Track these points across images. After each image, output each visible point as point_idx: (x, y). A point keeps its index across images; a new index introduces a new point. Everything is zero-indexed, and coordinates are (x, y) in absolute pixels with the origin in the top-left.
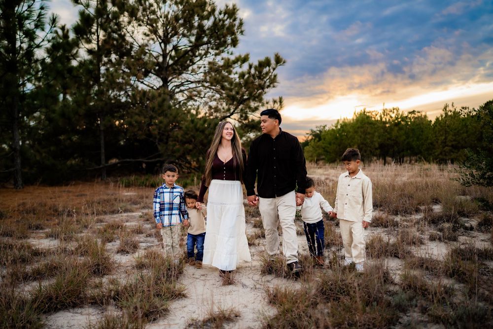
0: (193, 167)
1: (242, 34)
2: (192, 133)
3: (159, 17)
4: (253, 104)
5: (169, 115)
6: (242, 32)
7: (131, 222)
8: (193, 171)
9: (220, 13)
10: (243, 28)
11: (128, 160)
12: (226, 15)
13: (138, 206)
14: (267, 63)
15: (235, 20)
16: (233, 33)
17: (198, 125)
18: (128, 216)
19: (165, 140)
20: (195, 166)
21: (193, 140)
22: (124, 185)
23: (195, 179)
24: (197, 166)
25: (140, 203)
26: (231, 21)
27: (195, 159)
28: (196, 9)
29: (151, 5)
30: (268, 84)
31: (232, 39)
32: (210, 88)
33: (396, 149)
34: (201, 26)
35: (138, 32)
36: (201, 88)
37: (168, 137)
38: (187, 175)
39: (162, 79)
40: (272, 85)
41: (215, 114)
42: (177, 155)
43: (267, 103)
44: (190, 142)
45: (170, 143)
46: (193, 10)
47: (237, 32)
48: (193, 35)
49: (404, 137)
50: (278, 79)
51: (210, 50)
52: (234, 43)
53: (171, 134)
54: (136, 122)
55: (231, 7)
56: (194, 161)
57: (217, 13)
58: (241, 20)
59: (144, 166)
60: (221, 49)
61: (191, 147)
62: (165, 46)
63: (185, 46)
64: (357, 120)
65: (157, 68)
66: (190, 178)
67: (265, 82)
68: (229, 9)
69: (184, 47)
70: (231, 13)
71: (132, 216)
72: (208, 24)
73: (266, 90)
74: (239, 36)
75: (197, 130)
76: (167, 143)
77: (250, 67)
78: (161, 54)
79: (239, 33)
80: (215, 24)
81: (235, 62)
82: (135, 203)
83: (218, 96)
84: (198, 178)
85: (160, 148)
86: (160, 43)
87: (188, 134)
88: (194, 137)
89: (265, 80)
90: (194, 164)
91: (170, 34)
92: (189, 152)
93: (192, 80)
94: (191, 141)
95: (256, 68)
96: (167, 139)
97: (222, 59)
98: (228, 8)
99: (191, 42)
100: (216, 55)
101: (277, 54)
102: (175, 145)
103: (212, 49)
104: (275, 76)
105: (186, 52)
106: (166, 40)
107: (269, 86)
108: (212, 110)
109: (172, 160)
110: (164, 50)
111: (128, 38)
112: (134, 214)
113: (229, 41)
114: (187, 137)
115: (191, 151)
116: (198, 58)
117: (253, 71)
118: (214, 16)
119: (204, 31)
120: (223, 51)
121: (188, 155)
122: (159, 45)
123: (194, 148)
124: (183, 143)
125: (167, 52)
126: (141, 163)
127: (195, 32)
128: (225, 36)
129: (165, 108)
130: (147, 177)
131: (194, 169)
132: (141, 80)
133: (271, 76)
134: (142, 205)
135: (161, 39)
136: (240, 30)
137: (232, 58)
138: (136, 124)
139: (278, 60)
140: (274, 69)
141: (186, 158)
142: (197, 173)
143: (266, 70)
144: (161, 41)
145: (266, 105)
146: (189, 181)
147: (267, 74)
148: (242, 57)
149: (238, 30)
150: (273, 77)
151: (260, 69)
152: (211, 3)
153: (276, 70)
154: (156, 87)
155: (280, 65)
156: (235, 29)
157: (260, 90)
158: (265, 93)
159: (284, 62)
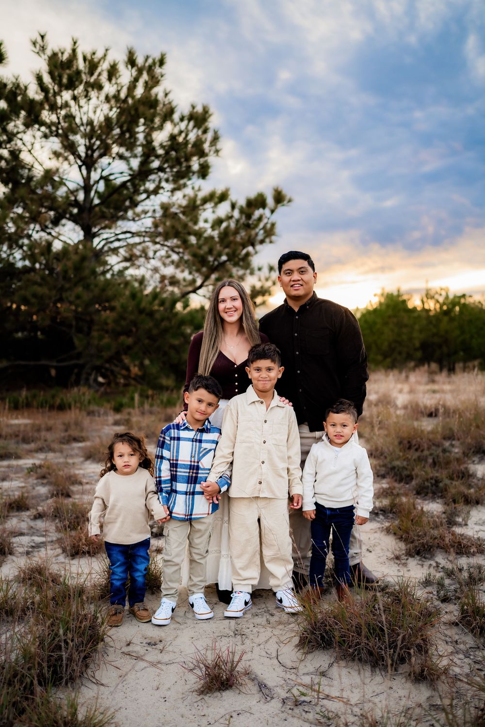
0: (133, 376)
1: (217, 155)
2: (132, 317)
3: (79, 124)
4: (237, 272)
5: (92, 287)
6: (217, 151)
7: (12, 480)
8: (133, 382)
9: (182, 119)
10: (219, 145)
11: (23, 363)
12: (192, 124)
13: (32, 446)
14: (258, 202)
15: (205, 132)
16: (202, 154)
17: (143, 305)
18: (9, 467)
19: (85, 329)
20: (136, 375)
21: (134, 329)
22: (7, 407)
23: (137, 397)
24: (140, 373)
25: (33, 440)
26: (200, 132)
27: (137, 363)
28: (141, 109)
29: (66, 105)
30: (260, 237)
31: (200, 165)
32: (163, 245)
33: (445, 349)
34: (149, 142)
35: (42, 147)
36: (150, 244)
37: (91, 322)
38: (121, 388)
39: (83, 229)
40: (267, 240)
41: (170, 288)
42: (106, 354)
43: (260, 269)
44: (128, 333)
45: (95, 334)
46: (136, 110)
47: (210, 151)
48: (135, 156)
49: (457, 332)
50: (278, 229)
51: (163, 184)
52: (204, 171)
53: (96, 318)
55: (199, 109)
56: (135, 366)
57: (176, 117)
58: (216, 133)
59: (53, 372)
60: (182, 182)
61: (130, 341)
62: (89, 173)
63: (121, 173)
64: (388, 306)
65: (75, 211)
66: (128, 395)
67: (257, 234)
68: (197, 112)
69: (120, 175)
70: (199, 119)
71: (17, 465)
72: (160, 137)
73: (258, 247)
74: (211, 159)
75: (141, 311)
76: (88, 334)
77: (233, 206)
78: (81, 187)
79: (212, 153)
80: (173, 138)
81: (205, 201)
82: (26, 440)
83: (175, 257)
84: (141, 395)
85: (76, 342)
86: (80, 167)
87: (125, 319)
88: (134, 323)
89: (257, 230)
90: (135, 370)
91: (97, 153)
92: (128, 349)
93: (134, 230)
94: (131, 331)
95: (242, 211)
96: (90, 328)
97: (184, 196)
98: (195, 110)
99: (131, 169)
100: (173, 191)
101: (277, 188)
102: (101, 338)
103: (167, 181)
104: (273, 225)
105: (124, 184)
106: (89, 163)
107: (262, 242)
108: (167, 282)
109: (98, 363)
110: (87, 179)
111: (25, 157)
112: (21, 462)
113: (195, 167)
114: (123, 323)
115: (129, 348)
116: (144, 196)
117: (236, 214)
118: (172, 121)
119: (154, 149)
120: (185, 185)
121: (126, 354)
122: (78, 169)
123: (135, 343)
124: (116, 334)
125: (92, 182)
126: (47, 369)
127: (139, 150)
128: (188, 159)
129: (87, 272)
130: (53, 392)
131: (134, 379)
132: (48, 231)
133: (267, 223)
134: (39, 444)
135: (81, 161)
136: (213, 148)
137: (201, 195)
138: (33, 300)
139: (279, 198)
140: (272, 211)
141: (121, 361)
142: (139, 387)
143: (257, 213)
144: (80, 163)
145: (257, 272)
146: (125, 400)
147: (260, 219)
148: (219, 192)
149: (211, 148)
150: (269, 226)
151: (250, 211)
152: (166, 102)
153: (275, 214)
154: (73, 241)
155: (283, 205)
156: (206, 146)
157: (248, 246)
158: (256, 253)
159: (290, 201)
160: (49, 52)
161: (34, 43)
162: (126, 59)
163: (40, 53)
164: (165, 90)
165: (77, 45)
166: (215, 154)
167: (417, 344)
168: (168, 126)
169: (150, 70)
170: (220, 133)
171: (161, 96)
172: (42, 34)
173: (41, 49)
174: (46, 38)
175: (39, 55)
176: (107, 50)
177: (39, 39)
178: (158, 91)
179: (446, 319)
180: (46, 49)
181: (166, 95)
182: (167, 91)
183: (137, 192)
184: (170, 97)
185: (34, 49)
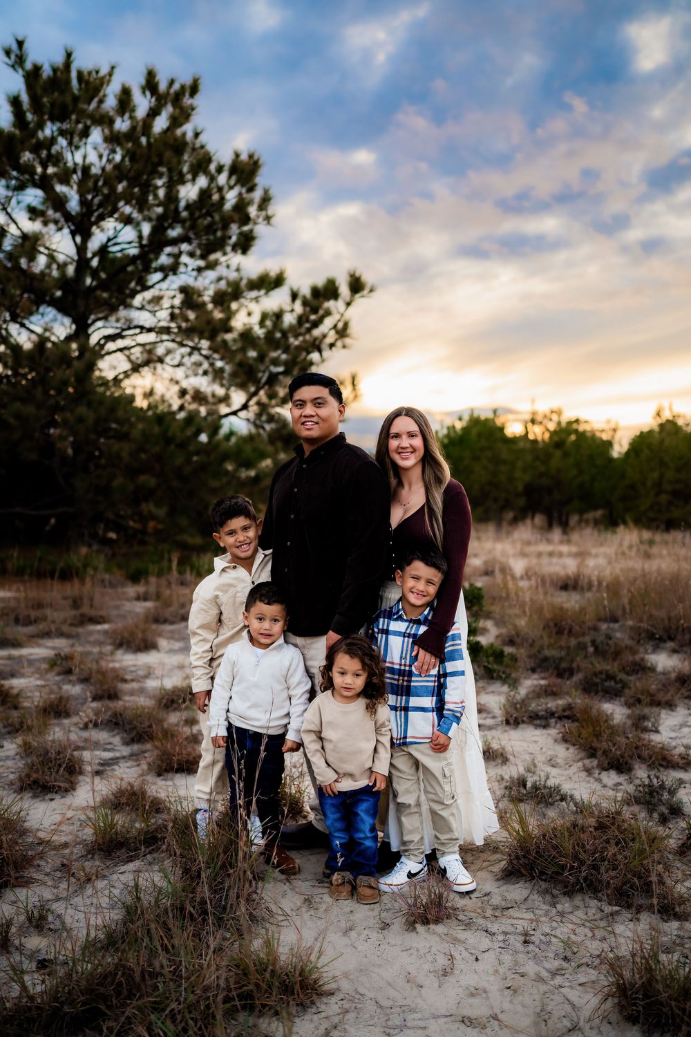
1: (269, 223)
3: (71, 170)
6: (268, 219)
8: (152, 539)
9: (220, 171)
10: (271, 210)
12: (234, 178)
14: (328, 291)
15: (252, 189)
16: (247, 220)
20: (155, 529)
26: (244, 190)
30: (329, 340)
31: (242, 235)
32: (192, 348)
34: (172, 198)
35: (19, 203)
38: (136, 548)
39: (75, 321)
40: (339, 344)
47: (258, 217)
48: (149, 219)
50: (353, 329)
51: (186, 260)
52: (248, 243)
54: (18, 416)
55: (244, 157)
57: (212, 167)
58: (266, 192)
60: (213, 257)
62: (84, 242)
63: (130, 243)
67: (324, 335)
68: (242, 162)
69: (127, 246)
70: (245, 171)
73: (326, 353)
74: (260, 229)
77: (294, 296)
78: (74, 260)
79: (260, 220)
80: (205, 195)
81: (252, 286)
86: (73, 234)
87: (146, 451)
88: (159, 458)
89: (324, 329)
91: (96, 214)
92: (148, 494)
93: (147, 325)
94: (153, 468)
95: (305, 303)
98: (240, 159)
100: (200, 270)
101: (354, 273)
103: (192, 254)
104: (346, 325)
107: (332, 346)
110: (82, 250)
113: (235, 238)
114: (143, 457)
115: (151, 492)
116: (157, 276)
117: (299, 307)
118: (207, 174)
120: (217, 263)
124: (132, 473)
125: (89, 255)
128: (226, 227)
133: (337, 320)
135: (74, 224)
136: (263, 213)
139: (357, 286)
140: (347, 305)
143: (326, 306)
144: (72, 227)
148: (273, 274)
149: (259, 213)
150: (340, 325)
151: (315, 303)
152: (198, 145)
153: (351, 309)
154: (58, 338)
155: (363, 296)
156: (253, 211)
157: (312, 352)
158: (323, 361)
159: (371, 291)
160: (28, 65)
161: (8, 53)
162: (143, 81)
163: (16, 66)
164: (195, 129)
165: (72, 58)
166: (266, 222)
167: (520, 487)
168: (202, 181)
169: (177, 98)
170: (271, 192)
171: (190, 136)
172: (20, 39)
173: (18, 60)
174: (26, 46)
175: (15, 69)
176: (113, 68)
177: (15, 47)
178: (188, 129)
179: (558, 453)
180: (24, 62)
181: (197, 135)
182: (199, 131)
183: (147, 269)
184: (203, 138)
185: (6, 60)
